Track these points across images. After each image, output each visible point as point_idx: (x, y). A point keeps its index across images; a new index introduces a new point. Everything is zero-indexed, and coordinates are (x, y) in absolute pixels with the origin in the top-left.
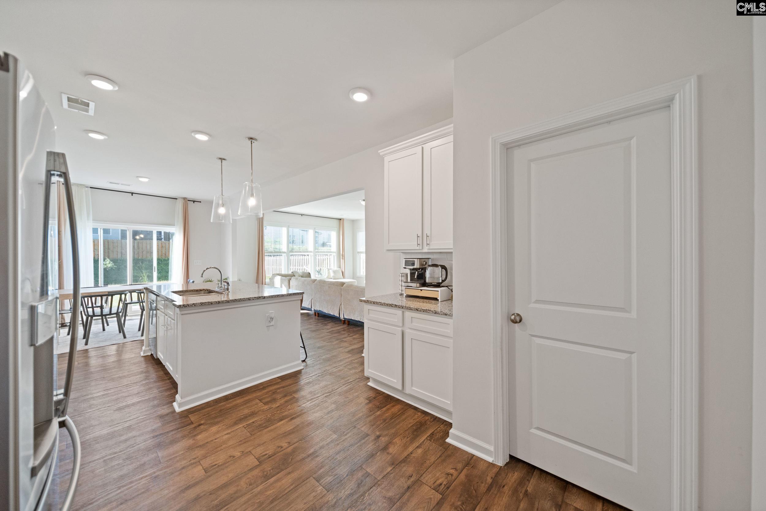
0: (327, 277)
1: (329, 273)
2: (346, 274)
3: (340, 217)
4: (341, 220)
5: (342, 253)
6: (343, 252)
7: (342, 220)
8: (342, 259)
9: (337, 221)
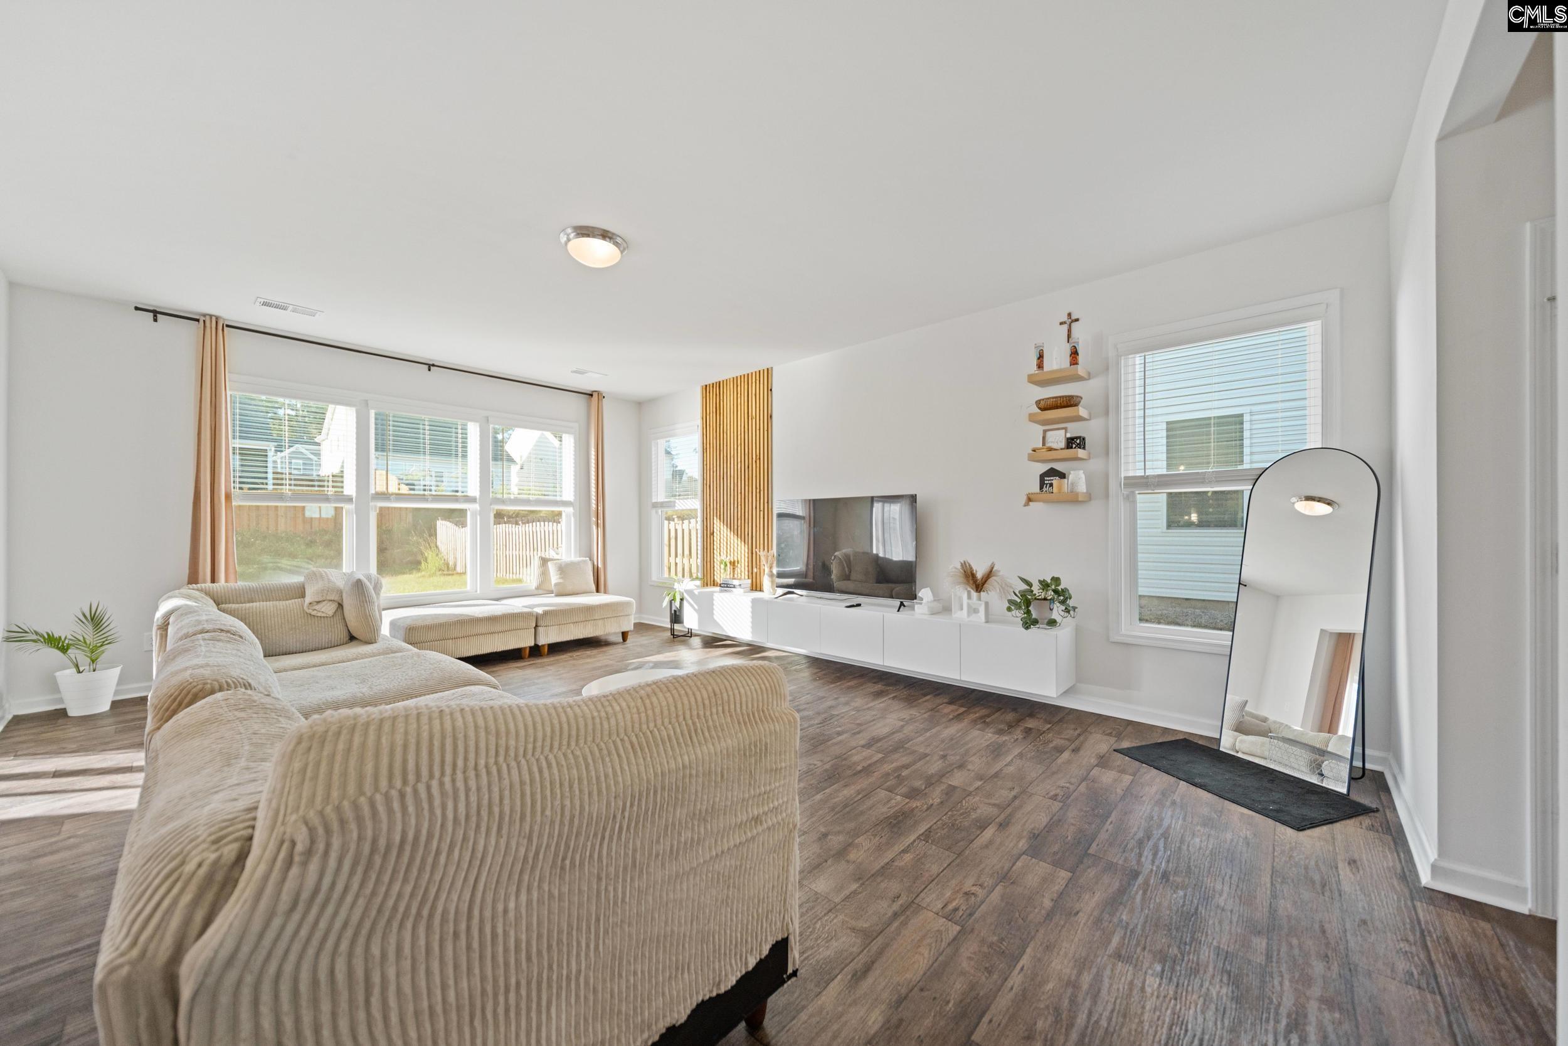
0: (537, 588)
1: (544, 574)
2: (612, 577)
3: (589, 388)
4: (592, 395)
5: (594, 506)
6: (600, 504)
7: (595, 395)
8: (594, 527)
9: (579, 402)
